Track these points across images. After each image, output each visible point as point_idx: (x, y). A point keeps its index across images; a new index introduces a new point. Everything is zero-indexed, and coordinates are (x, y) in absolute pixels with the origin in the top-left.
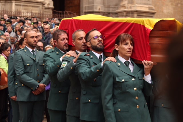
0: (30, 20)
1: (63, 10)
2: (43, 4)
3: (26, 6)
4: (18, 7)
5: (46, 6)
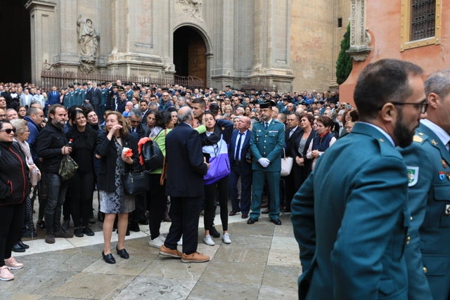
0: (148, 86)
1: (187, 75)
2: (163, 68)
3: (144, 70)
4: (134, 72)
5: (167, 70)
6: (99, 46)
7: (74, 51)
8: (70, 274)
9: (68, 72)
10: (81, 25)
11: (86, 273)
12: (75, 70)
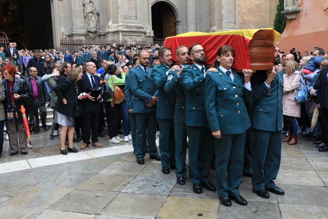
0: (135, 47)
1: (162, 37)
2: (145, 33)
3: (131, 35)
5: (148, 35)
6: (99, 20)
7: (82, 25)
8: (91, 175)
9: (79, 40)
10: (86, 5)
11: (102, 174)
12: (83, 38)
